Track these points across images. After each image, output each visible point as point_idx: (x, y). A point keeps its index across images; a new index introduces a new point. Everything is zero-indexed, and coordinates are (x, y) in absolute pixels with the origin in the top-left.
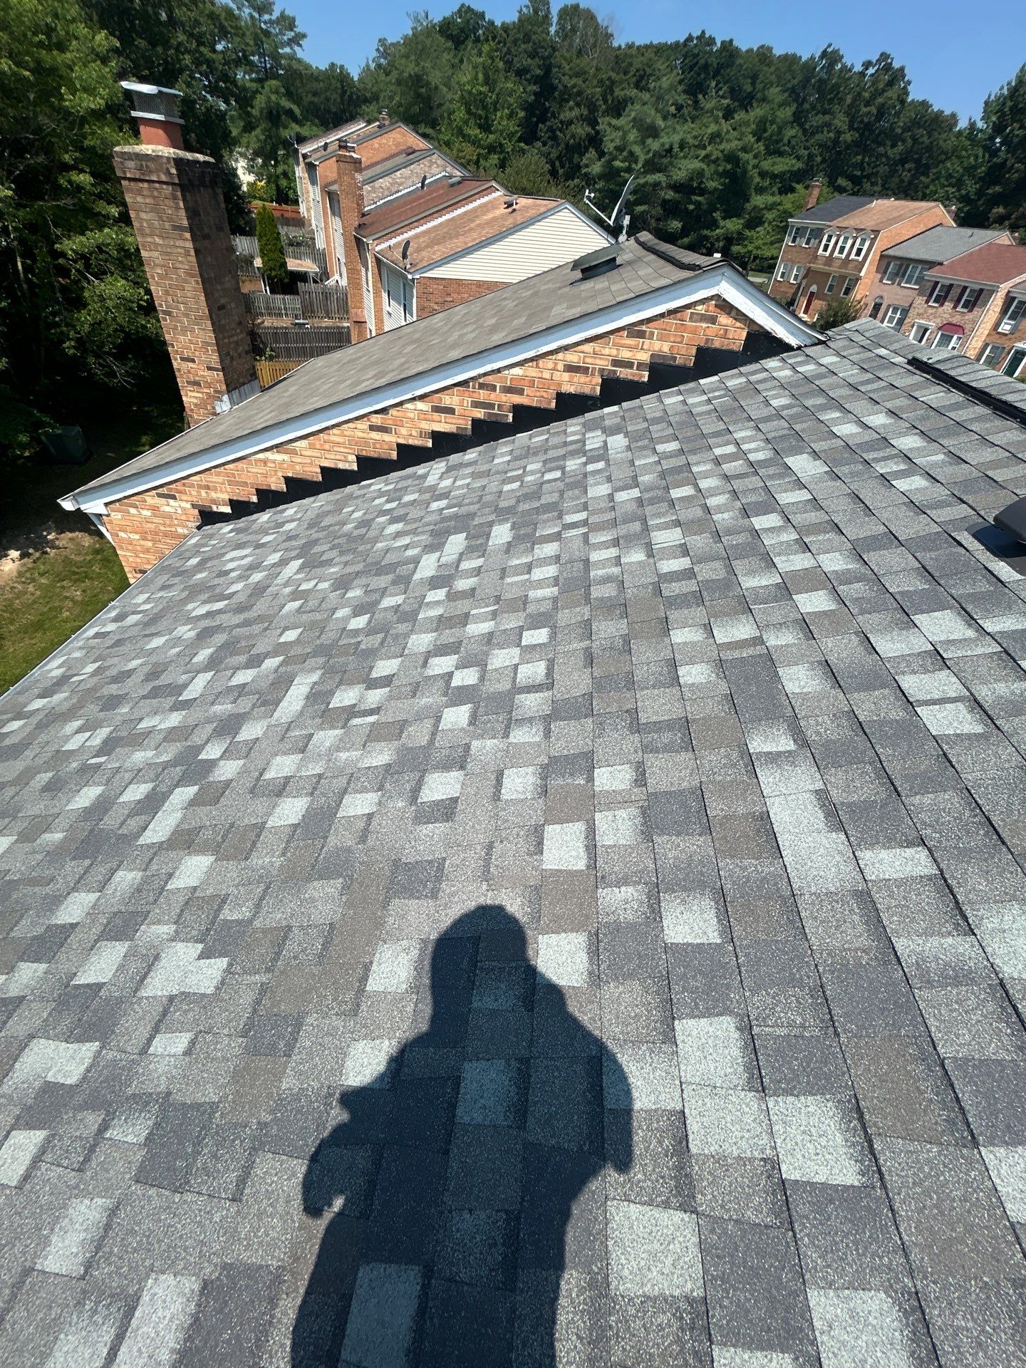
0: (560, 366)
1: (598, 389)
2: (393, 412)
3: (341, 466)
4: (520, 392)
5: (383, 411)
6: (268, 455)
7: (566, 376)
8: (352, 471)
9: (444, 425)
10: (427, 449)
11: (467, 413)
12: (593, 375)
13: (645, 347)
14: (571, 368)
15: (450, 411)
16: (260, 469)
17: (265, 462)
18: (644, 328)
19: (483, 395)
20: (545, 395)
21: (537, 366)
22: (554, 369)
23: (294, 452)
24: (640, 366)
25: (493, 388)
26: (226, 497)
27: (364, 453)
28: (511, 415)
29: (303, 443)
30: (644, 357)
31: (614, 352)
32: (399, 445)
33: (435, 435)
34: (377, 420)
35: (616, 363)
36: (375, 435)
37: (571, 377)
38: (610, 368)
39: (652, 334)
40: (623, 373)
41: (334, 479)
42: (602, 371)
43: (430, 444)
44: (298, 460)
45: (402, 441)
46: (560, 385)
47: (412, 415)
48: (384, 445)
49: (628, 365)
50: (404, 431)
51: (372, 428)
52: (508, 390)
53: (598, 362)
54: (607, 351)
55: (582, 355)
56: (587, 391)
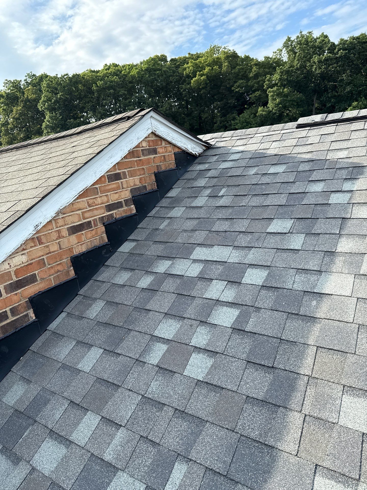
0: (65, 233)
1: (105, 235)
7: (73, 239)
12: (96, 225)
13: (125, 186)
14: (75, 230)
20: (59, 268)
22: (59, 237)
30: (126, 195)
31: (105, 199)
37: (79, 238)
38: (106, 214)
39: (125, 174)
40: (118, 213)
42: (102, 219)
49: (118, 205)
53: (96, 212)
54: (99, 200)
55: (79, 212)
56: (97, 242)
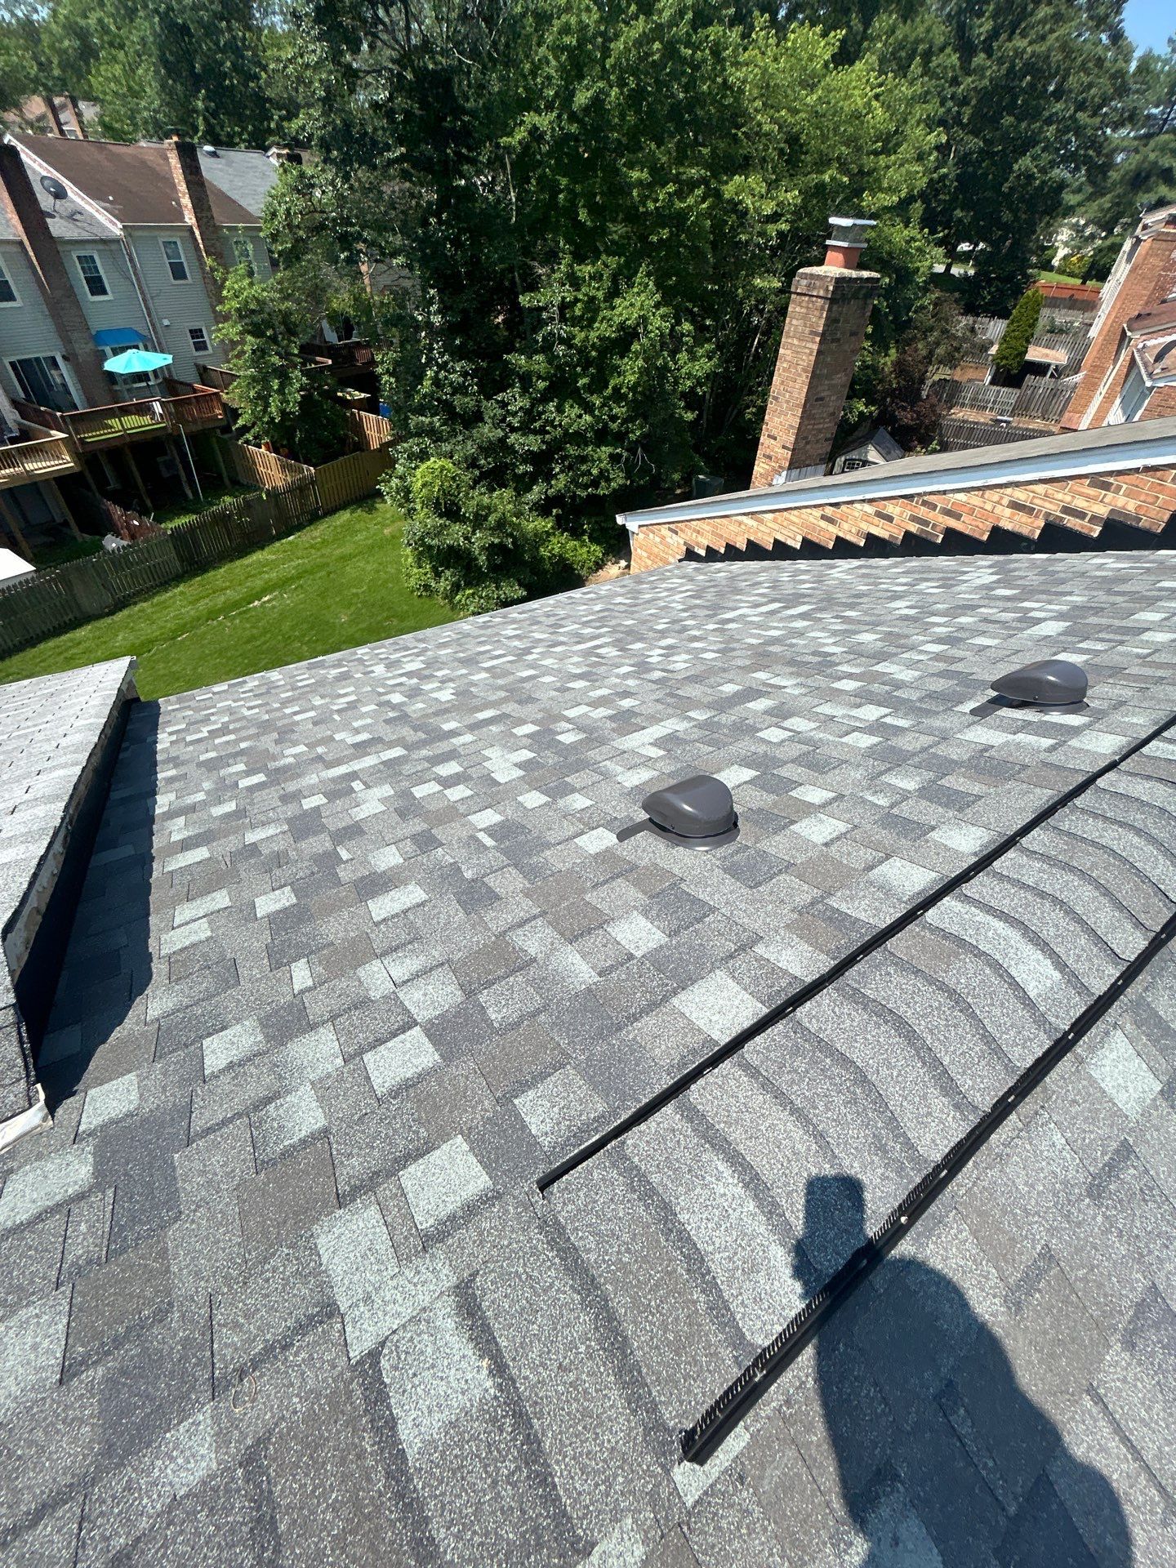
0: (1005, 501)
1: (1038, 532)
2: (843, 507)
3: (790, 542)
4: (958, 517)
5: (836, 505)
6: (744, 518)
7: (1008, 512)
8: (795, 549)
9: (881, 531)
10: (859, 547)
11: (903, 525)
12: (1037, 517)
13: (1106, 500)
14: (1015, 506)
15: (890, 519)
16: (733, 528)
17: (740, 523)
18: (1111, 480)
19: (923, 512)
20: (981, 525)
21: (982, 497)
22: (998, 503)
23: (761, 521)
24: (1094, 519)
25: (934, 507)
26: (706, 543)
27: (809, 537)
28: (942, 536)
29: (770, 516)
30: (1103, 511)
31: (1068, 498)
32: (838, 538)
33: (870, 538)
34: (829, 511)
35: (1067, 510)
36: (823, 524)
37: (1014, 515)
38: (1058, 514)
39: (1119, 488)
40: (1071, 522)
41: (781, 551)
42: (1048, 514)
43: (862, 544)
44: (762, 528)
45: (841, 534)
46: (999, 519)
47: (857, 514)
48: (826, 535)
49: (1081, 515)
50: (846, 526)
51: (823, 517)
52: (948, 513)
53: (1047, 505)
54: (1060, 496)
55: (1032, 495)
56: (1025, 531)
